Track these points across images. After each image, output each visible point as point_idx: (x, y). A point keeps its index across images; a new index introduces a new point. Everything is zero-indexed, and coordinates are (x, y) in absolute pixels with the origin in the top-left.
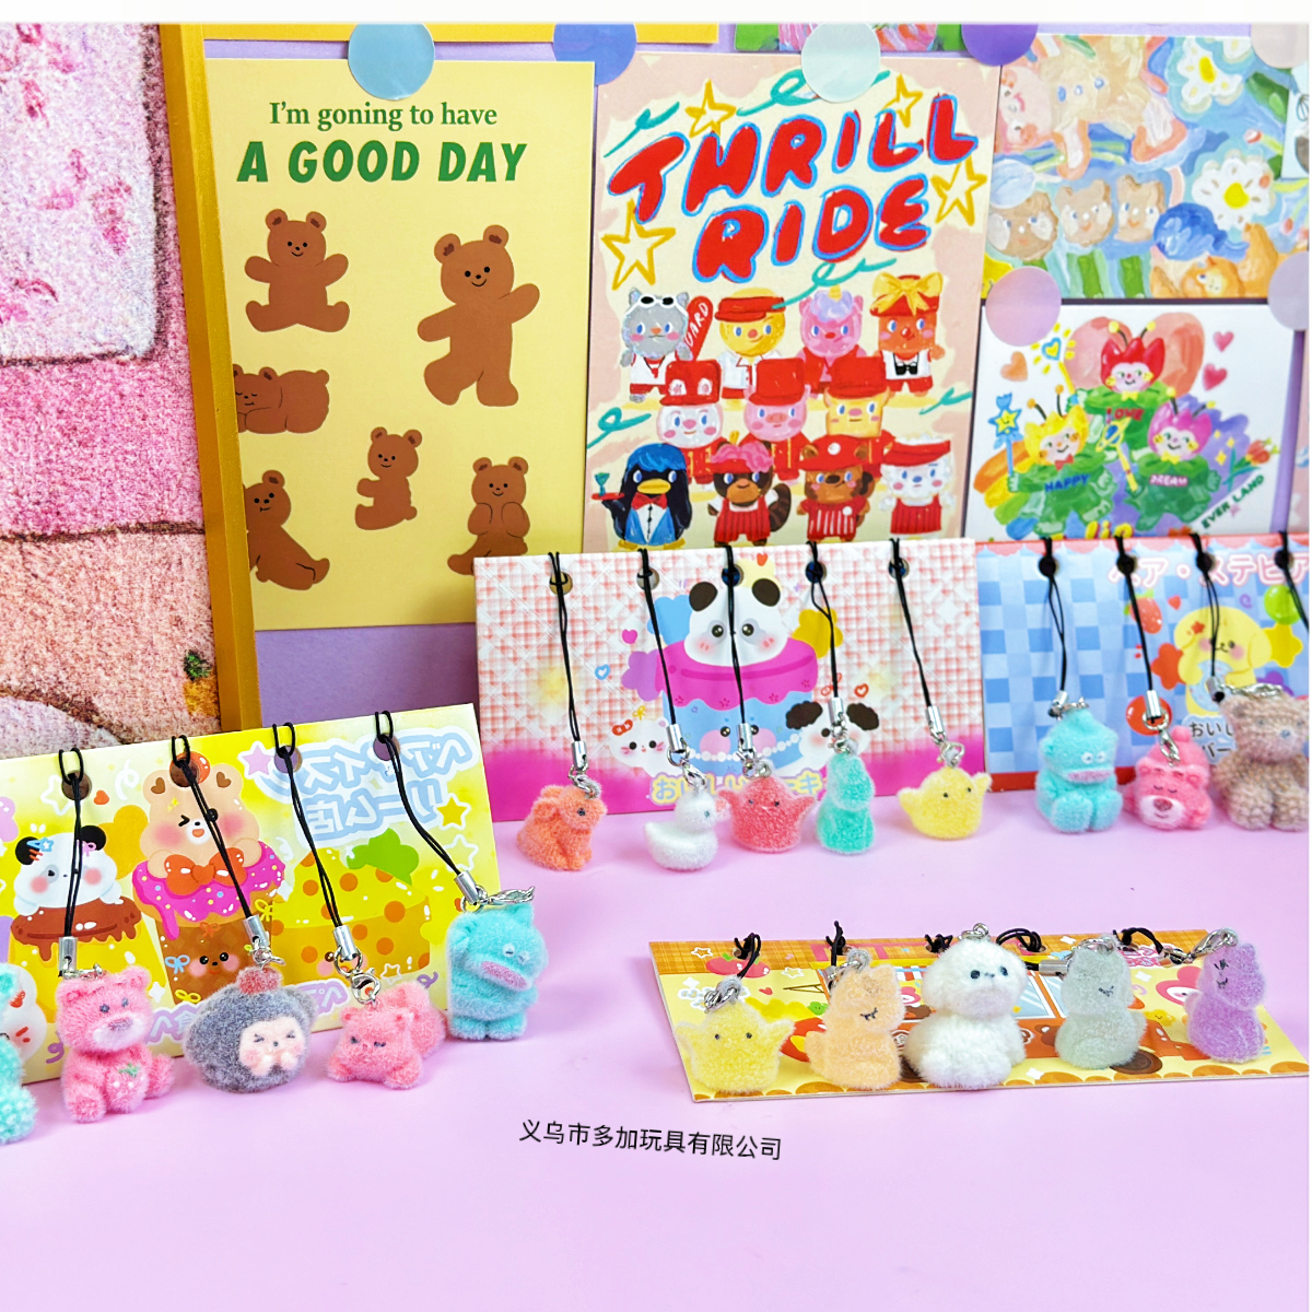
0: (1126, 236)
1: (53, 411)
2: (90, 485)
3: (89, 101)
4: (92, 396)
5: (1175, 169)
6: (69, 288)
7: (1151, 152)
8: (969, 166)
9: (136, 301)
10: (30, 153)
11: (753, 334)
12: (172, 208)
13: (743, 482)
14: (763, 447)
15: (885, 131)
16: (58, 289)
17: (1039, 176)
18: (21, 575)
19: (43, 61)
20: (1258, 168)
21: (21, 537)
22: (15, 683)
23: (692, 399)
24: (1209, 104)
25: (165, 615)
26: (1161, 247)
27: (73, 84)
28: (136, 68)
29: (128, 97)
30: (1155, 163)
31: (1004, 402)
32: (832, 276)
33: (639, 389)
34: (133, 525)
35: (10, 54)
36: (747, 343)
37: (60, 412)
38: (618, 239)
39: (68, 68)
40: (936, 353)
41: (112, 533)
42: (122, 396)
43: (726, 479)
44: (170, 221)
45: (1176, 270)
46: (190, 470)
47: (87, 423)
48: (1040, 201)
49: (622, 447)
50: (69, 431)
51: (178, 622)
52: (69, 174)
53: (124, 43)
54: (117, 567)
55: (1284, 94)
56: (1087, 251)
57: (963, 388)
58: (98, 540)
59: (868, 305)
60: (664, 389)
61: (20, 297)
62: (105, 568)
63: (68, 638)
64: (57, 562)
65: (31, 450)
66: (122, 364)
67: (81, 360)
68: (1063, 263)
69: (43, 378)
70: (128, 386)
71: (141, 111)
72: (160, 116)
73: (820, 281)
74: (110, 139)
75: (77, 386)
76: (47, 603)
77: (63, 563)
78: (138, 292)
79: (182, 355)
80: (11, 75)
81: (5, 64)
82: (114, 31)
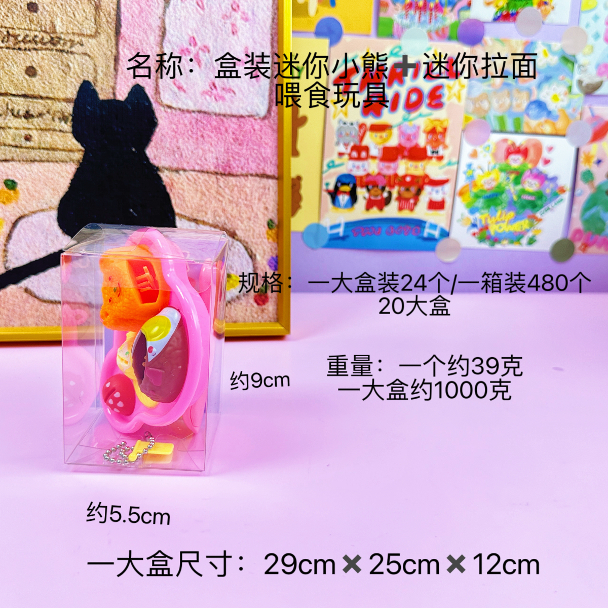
0: (515, 110)
1: (231, 133)
2: (243, 160)
3: (253, 32)
4: (244, 130)
5: (534, 88)
6: (240, 92)
9: (262, 99)
10: (232, 47)
11: (381, 137)
13: (375, 189)
14: (383, 178)
16: (237, 92)
18: (216, 186)
19: (239, 18)
20: (563, 89)
21: (217, 174)
23: (359, 158)
25: (262, 206)
26: (528, 115)
27: (248, 26)
28: (269, 22)
29: (266, 31)
31: (469, 166)
32: (409, 118)
33: (341, 154)
34: (254, 173)
35: (228, 14)
37: (233, 133)
39: (246, 20)
40: (445, 147)
41: (247, 176)
42: (254, 130)
43: (370, 187)
45: (533, 123)
46: (275, 158)
47: (242, 138)
48: (484, 96)
49: (335, 174)
50: (236, 140)
51: (266, 209)
52: (244, 55)
53: (266, 14)
54: (248, 187)
55: (573, 64)
56: (501, 115)
57: (454, 160)
58: (242, 178)
59: (422, 129)
60: (349, 154)
61: (224, 94)
62: (244, 187)
63: (229, 209)
64: (228, 183)
65: (223, 145)
66: (255, 119)
67: (242, 117)
68: (492, 118)
69: (229, 122)
70: (257, 127)
71: (269, 36)
72: (276, 38)
73: (405, 119)
74: (258, 45)
75: (240, 125)
76: (223, 197)
77: (230, 184)
78: (263, 96)
79: (275, 118)
80: (228, 21)
81: (226, 18)
82: (263, 9)
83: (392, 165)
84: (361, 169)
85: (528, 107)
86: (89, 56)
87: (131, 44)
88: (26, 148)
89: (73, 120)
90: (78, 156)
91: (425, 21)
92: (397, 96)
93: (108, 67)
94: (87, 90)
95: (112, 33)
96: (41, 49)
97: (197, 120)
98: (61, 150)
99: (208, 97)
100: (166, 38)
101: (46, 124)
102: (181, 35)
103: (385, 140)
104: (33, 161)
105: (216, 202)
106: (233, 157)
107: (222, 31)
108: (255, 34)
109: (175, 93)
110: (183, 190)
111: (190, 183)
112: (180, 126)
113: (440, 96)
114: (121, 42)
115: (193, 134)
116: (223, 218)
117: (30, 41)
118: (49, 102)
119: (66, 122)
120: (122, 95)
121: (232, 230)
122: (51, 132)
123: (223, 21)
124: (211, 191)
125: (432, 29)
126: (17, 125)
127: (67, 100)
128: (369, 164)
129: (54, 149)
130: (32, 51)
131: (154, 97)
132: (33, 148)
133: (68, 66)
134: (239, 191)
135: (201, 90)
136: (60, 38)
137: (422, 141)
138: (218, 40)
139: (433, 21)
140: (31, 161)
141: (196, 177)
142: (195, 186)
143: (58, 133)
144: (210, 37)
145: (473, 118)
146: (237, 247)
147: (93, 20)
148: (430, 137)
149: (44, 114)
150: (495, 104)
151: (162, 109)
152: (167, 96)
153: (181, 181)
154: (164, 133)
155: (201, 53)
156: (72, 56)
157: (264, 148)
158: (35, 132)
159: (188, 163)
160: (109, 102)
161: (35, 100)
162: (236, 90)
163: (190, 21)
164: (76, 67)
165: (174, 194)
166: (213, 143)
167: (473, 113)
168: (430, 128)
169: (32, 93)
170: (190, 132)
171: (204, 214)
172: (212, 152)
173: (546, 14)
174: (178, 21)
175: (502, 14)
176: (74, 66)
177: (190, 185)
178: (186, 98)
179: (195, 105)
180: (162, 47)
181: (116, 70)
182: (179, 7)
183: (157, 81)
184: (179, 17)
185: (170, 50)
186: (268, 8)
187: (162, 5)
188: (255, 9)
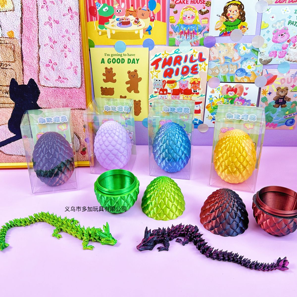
0: (231, 73)
2: (73, 104)
3: (73, 56)
5: (239, 63)
6: (70, 79)
8: (205, 63)
10: (65, 62)
11: (172, 85)
12: (83, 69)
15: (192, 57)
16: (68, 79)
17: (216, 64)
19: (67, 51)
20: (253, 63)
24: (245, 53)
25: (81, 120)
26: (237, 75)
27: (71, 54)
28: (79, 51)
29: (78, 55)
31: (211, 96)
32: (184, 78)
33: (156, 92)
34: (77, 109)
36: (171, 87)
37: (68, 94)
38: (152, 72)
39: (70, 51)
40: (200, 89)
41: (75, 109)
42: (76, 93)
44: (83, 71)
45: (239, 78)
46: (85, 102)
47: (72, 96)
48: (217, 67)
50: (69, 97)
51: (83, 121)
52: (70, 65)
53: (78, 48)
56: (225, 75)
57: (204, 94)
58: (73, 110)
59: (189, 82)
60: (159, 92)
61: (64, 80)
65: (65, 98)
66: (76, 89)
67: (71, 88)
68: (220, 77)
69: (66, 90)
71: (79, 57)
72: (82, 58)
74: (75, 60)
75: (71, 91)
78: (79, 80)
79: (84, 88)
81: (62, 51)
82: (76, 47)
83: (177, 96)
84: (165, 98)
85: (237, 71)
86: (13, 69)
87: (28, 64)
89: (10, 93)
90: (13, 105)
91: (189, 38)
92: (178, 69)
93: (20, 73)
94: (13, 82)
95: (20, 60)
97: (54, 90)
98: (6, 104)
99: (58, 82)
100: (40, 61)
101: (1, 95)
102: (46, 59)
103: (174, 87)
106: (69, 103)
107: (61, 56)
109: (45, 81)
112: (48, 93)
113: (197, 69)
114: (24, 63)
118: (1, 87)
119: (7, 94)
120: (26, 83)
122: (3, 97)
125: (192, 41)
127: (7, 86)
128: (167, 96)
129: (4, 104)
131: (38, 82)
133: (6, 73)
135: (55, 79)
136: (2, 64)
138: (60, 60)
139: (192, 38)
143: (5, 98)
144: (57, 59)
147: (13, 56)
148: (192, 85)
151: (41, 87)
152: (42, 82)
154: (42, 95)
155: (54, 65)
156: (7, 70)
157: (80, 99)
159: (52, 106)
163: (49, 53)
164: (9, 74)
166: (61, 98)
168: (192, 82)
170: (52, 95)
172: (61, 102)
173: (244, 32)
174: (44, 54)
175: (223, 33)
178: (50, 83)
179: (53, 85)
180: (39, 64)
181: (23, 74)
182: (44, 48)
183: (38, 77)
184: (44, 52)
185: (42, 65)
186: (78, 46)
187: (37, 48)
188: (73, 47)
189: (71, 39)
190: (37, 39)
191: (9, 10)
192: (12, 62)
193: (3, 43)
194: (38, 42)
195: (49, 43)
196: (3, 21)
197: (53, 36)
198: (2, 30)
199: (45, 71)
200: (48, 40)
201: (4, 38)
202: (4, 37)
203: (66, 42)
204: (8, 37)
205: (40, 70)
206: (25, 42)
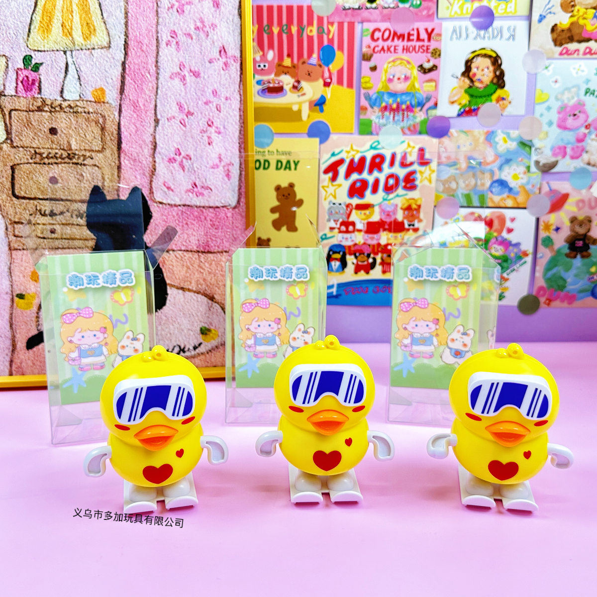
0: (480, 188)
1: (209, 220)
2: (219, 241)
3: (224, 142)
4: (219, 217)
5: (496, 169)
6: (216, 189)
7: (488, 164)
8: (430, 167)
9: (233, 193)
10: (208, 154)
11: (365, 214)
12: (244, 170)
13: (362, 256)
14: (368, 246)
16: (213, 189)
17: (452, 170)
18: (198, 261)
19: (213, 131)
20: (522, 169)
21: (198, 252)
22: (194, 289)
23: (347, 232)
24: (506, 150)
26: (492, 192)
27: (220, 137)
28: (237, 134)
29: (235, 141)
30: (489, 167)
32: (388, 198)
33: (332, 229)
35: (205, 129)
36: (363, 217)
37: (211, 220)
38: (326, 187)
39: (219, 133)
40: (420, 221)
41: (222, 252)
42: (227, 217)
43: (357, 254)
44: (243, 173)
45: (497, 199)
47: (218, 224)
48: (452, 177)
49: (327, 244)
50: (213, 225)
52: (218, 160)
53: (235, 127)
55: (530, 147)
56: (468, 192)
58: (218, 254)
59: (400, 206)
60: (339, 229)
61: (203, 191)
62: (220, 261)
63: (209, 279)
64: (207, 259)
65: (203, 229)
66: (228, 209)
67: (217, 207)
68: (460, 196)
69: (207, 212)
70: (229, 215)
71: (238, 145)
72: (243, 146)
73: (384, 200)
74: (229, 151)
75: (216, 214)
76: (204, 269)
77: (209, 259)
78: (234, 191)
79: (244, 207)
80: (205, 135)
81: (203, 131)
82: (232, 124)
83: (375, 236)
84: (350, 240)
85: (491, 185)
86: (98, 167)
87: (130, 156)
88: (51, 239)
89: (87, 216)
90: (92, 243)
91: (398, 120)
92: (377, 182)
93: (113, 174)
94: (97, 192)
95: (115, 148)
96: (61, 163)
97: (182, 211)
98: (78, 239)
99: (190, 194)
100: (157, 150)
101: (67, 220)
102: (169, 147)
103: (369, 217)
104: (58, 248)
105: (198, 274)
106: (211, 239)
107: (200, 142)
108: (226, 144)
109: (165, 192)
110: (173, 266)
111: (178, 260)
112: (169, 217)
113: (414, 180)
114: (122, 155)
115: (179, 222)
116: (204, 286)
117: (52, 157)
118: (68, 203)
119: (81, 218)
120: (124, 196)
121: (211, 295)
122: (70, 226)
123: (201, 134)
124: (194, 265)
125: (405, 125)
126: (44, 222)
127: (82, 201)
128: (356, 236)
129: (73, 239)
130: (54, 165)
131: (149, 196)
132: (57, 239)
133: (82, 175)
134: (216, 264)
135: (185, 189)
136: (75, 154)
137: (400, 216)
138: (198, 149)
139: (405, 119)
140: (56, 249)
141: (182, 255)
142: (182, 262)
143: (76, 226)
144: (191, 148)
145: (444, 196)
146: (215, 308)
147: (100, 139)
148: (406, 212)
149: (64, 212)
150: (462, 184)
151: (155, 204)
152: (159, 195)
153: (170, 259)
154: (157, 223)
155: (184, 160)
156: (85, 167)
157: (235, 230)
158: (58, 226)
159: (176, 245)
160: (113, 201)
161: (57, 202)
162: (213, 188)
163: (176, 136)
164: (88, 175)
165: (165, 269)
166: (195, 228)
167: (443, 192)
168: (406, 206)
169: (55, 197)
170: (177, 222)
171: (189, 283)
172: (195, 236)
173: (504, 109)
174: (166, 137)
175: (465, 110)
176: (87, 175)
177: (178, 262)
178: (174, 196)
179: (181, 200)
180: (154, 157)
181: (119, 177)
182: (166, 125)
183: (151, 184)
184: (166, 133)
185: (161, 159)
186: (236, 123)
187: (153, 124)
188: (226, 124)
189: (222, 109)
190: (152, 106)
191: (100, 47)
192: (98, 151)
193: (81, 112)
194: (156, 114)
195: (176, 115)
196: (84, 67)
197: (187, 101)
198: (81, 85)
199: (166, 172)
200: (175, 108)
201: (85, 102)
202: (85, 99)
203: (211, 114)
204: (93, 100)
205: (155, 169)
206: (129, 111)
